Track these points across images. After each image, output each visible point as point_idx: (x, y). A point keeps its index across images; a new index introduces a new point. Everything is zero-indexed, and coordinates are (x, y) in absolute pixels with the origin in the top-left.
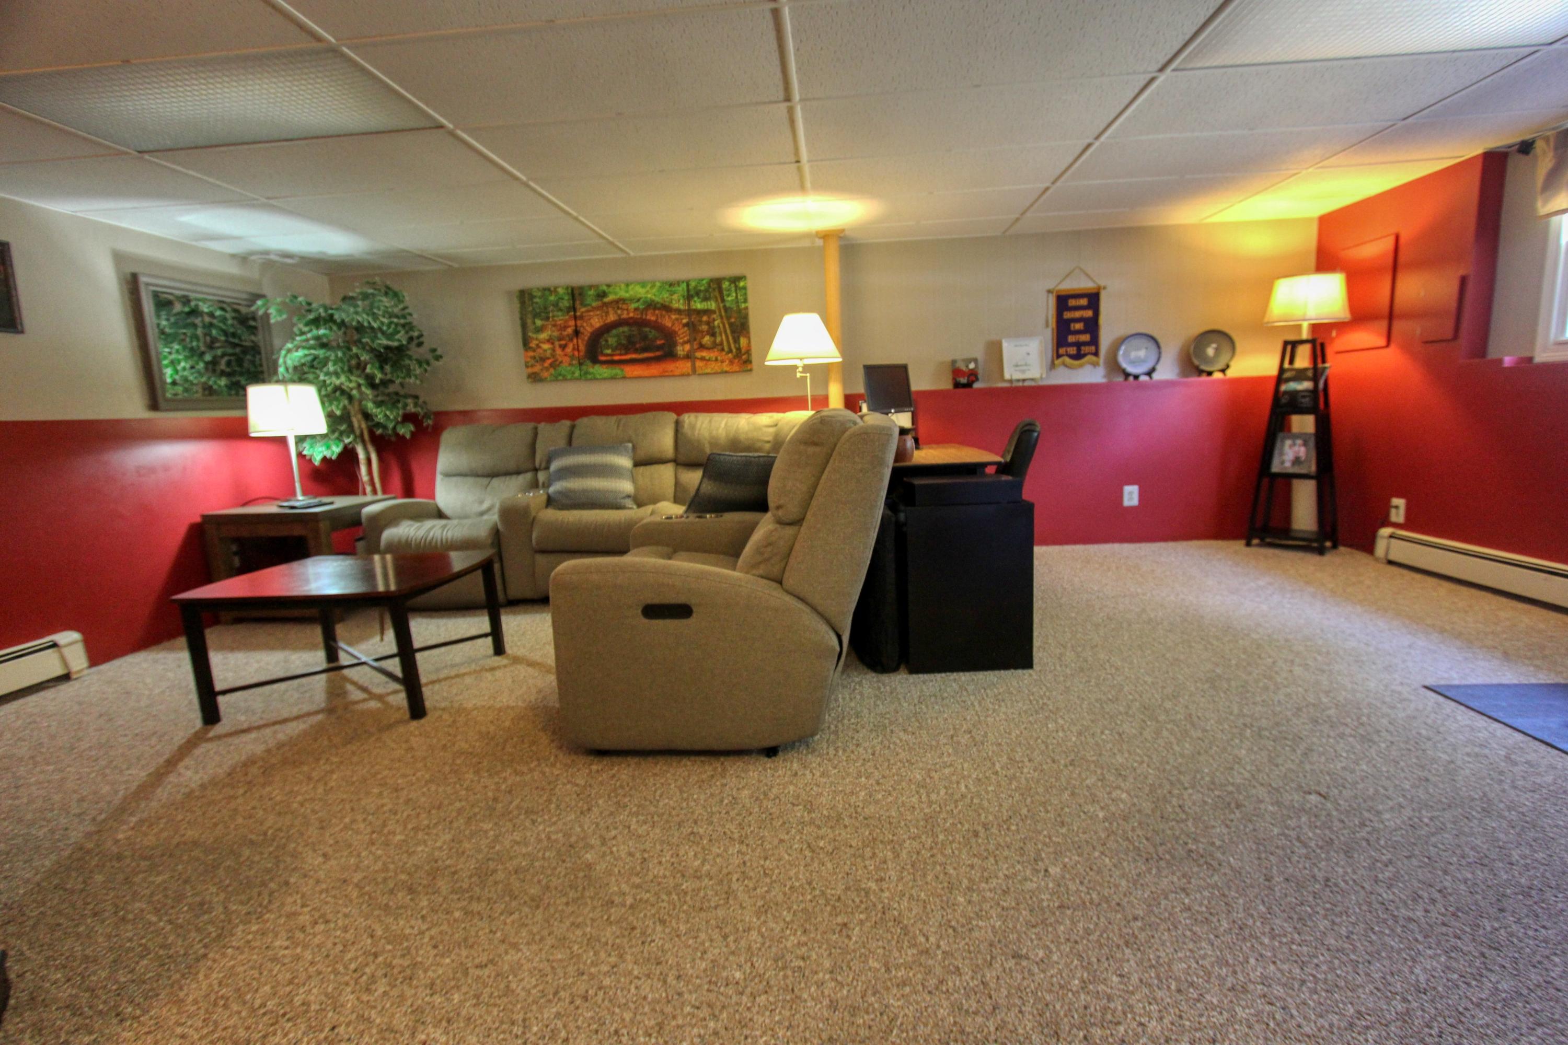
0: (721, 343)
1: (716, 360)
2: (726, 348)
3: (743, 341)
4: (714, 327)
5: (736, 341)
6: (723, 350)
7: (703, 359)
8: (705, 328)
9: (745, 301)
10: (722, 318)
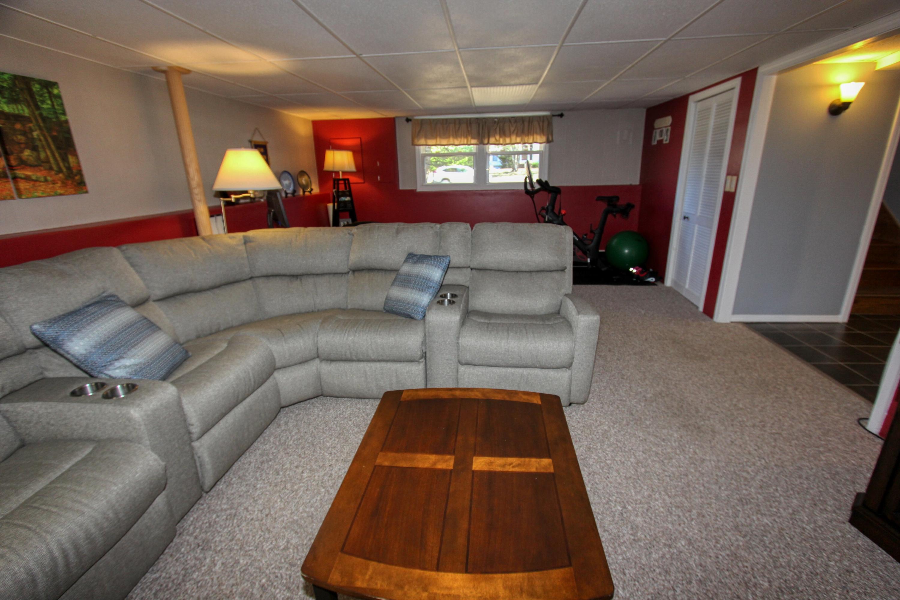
0: (47, 161)
1: (46, 181)
2: (55, 167)
3: (71, 159)
4: (33, 139)
5: (65, 159)
6: (51, 169)
7: (27, 179)
8: (21, 138)
9: (64, 113)
10: (40, 128)
